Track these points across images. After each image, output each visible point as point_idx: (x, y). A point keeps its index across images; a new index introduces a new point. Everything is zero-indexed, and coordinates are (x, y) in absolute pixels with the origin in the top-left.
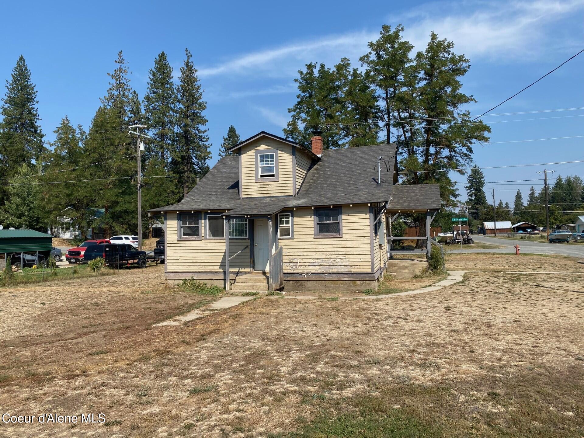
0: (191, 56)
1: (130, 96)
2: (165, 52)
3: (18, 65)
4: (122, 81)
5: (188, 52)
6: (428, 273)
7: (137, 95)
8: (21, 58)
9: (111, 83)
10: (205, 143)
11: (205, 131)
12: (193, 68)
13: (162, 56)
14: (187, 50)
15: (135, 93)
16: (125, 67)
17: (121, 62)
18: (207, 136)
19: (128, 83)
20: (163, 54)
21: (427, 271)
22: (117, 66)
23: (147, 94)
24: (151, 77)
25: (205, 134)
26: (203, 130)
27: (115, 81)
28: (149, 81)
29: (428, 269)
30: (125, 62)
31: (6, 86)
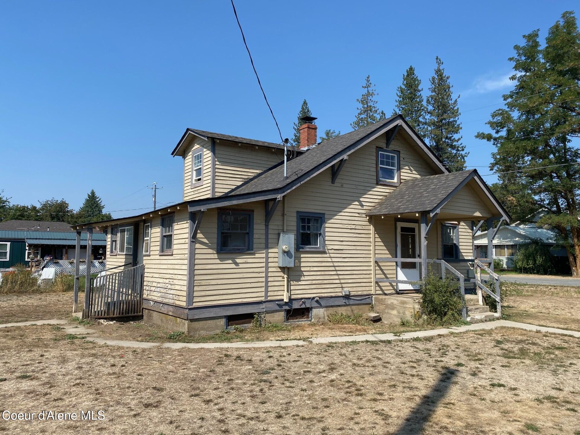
0: (442, 63)
1: (378, 117)
2: (413, 67)
3: (303, 108)
4: (369, 104)
5: (438, 60)
6: (421, 321)
7: (385, 115)
8: (305, 103)
9: (359, 108)
10: (461, 152)
11: (459, 139)
12: (444, 75)
13: (411, 71)
14: (437, 58)
15: (382, 113)
16: (372, 90)
17: (368, 87)
18: (461, 144)
19: (375, 105)
20: (411, 69)
21: (420, 317)
22: (365, 91)
23: (394, 112)
24: (399, 94)
25: (459, 142)
26: (456, 139)
27: (362, 105)
28: (398, 98)
29: (422, 314)
30: (372, 85)
31: (294, 128)
